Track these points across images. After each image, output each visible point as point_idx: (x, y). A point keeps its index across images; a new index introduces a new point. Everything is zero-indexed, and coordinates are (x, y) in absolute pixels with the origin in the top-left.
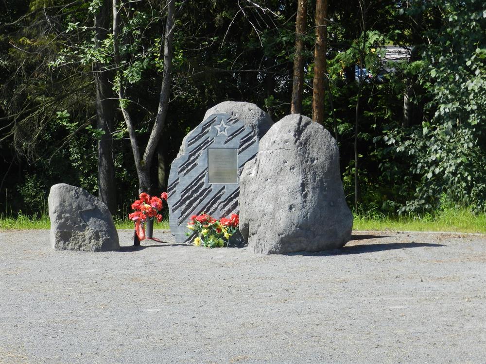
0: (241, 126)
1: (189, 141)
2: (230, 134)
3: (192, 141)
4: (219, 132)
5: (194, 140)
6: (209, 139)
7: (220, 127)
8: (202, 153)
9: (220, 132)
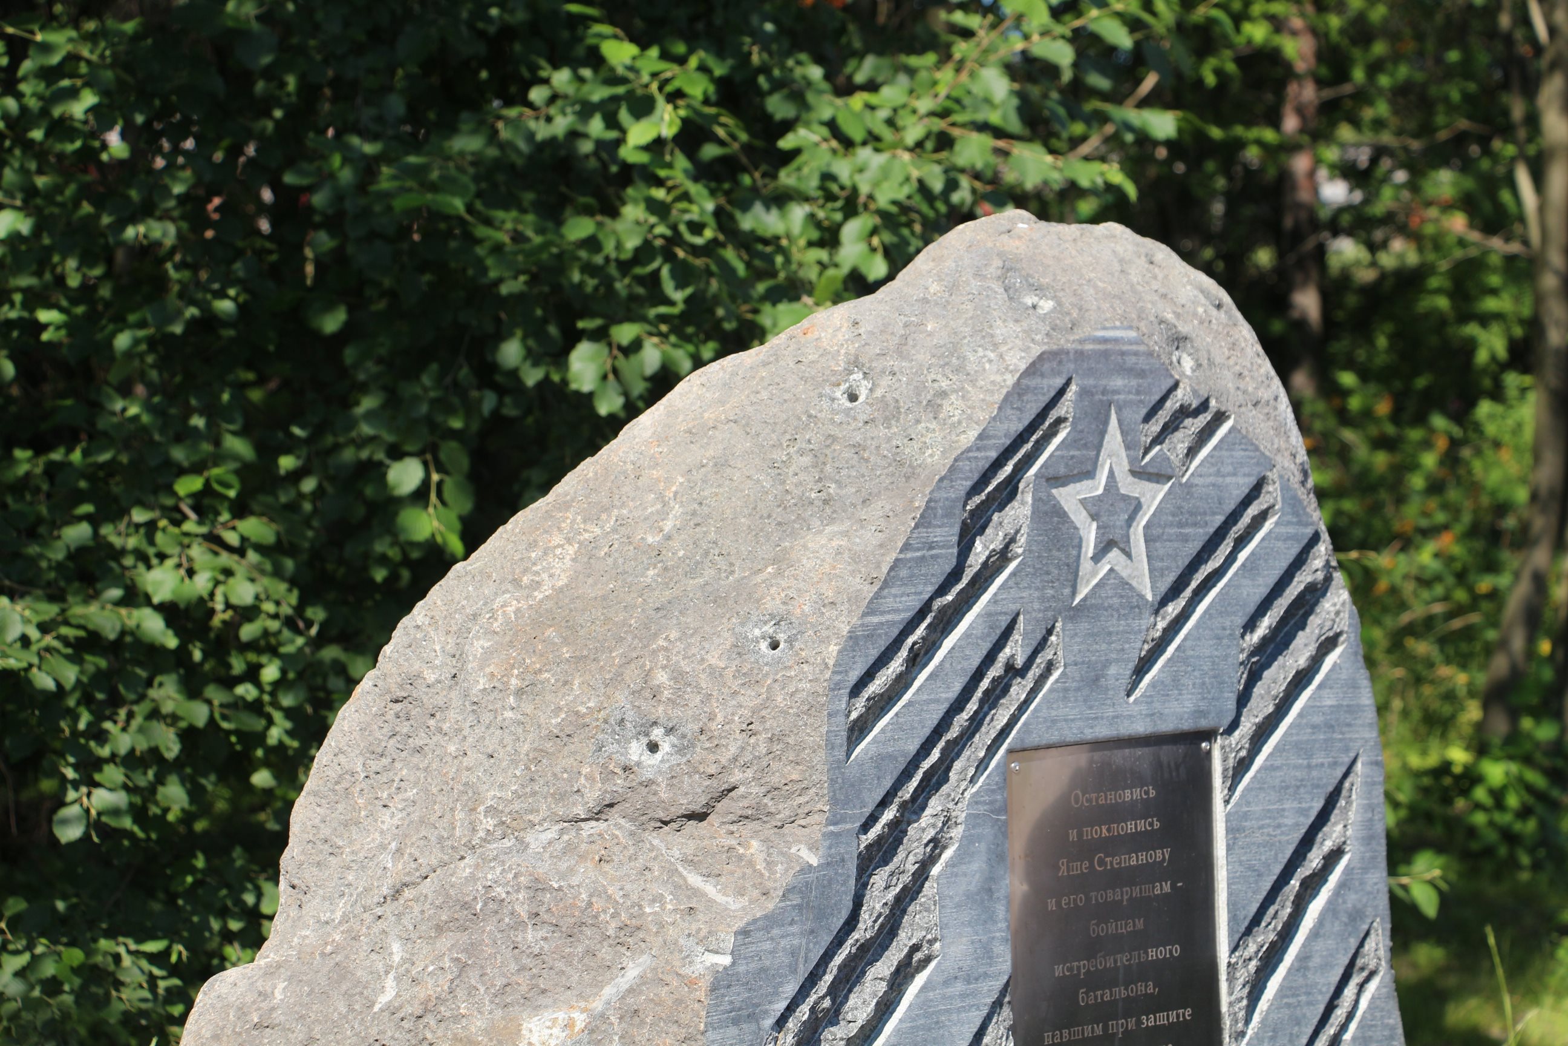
0: (1241, 485)
1: (856, 690)
2: (1171, 578)
3: (875, 687)
4: (1086, 565)
5: (896, 665)
6: (1016, 650)
7: (1095, 509)
8: (961, 814)
9: (1097, 558)
